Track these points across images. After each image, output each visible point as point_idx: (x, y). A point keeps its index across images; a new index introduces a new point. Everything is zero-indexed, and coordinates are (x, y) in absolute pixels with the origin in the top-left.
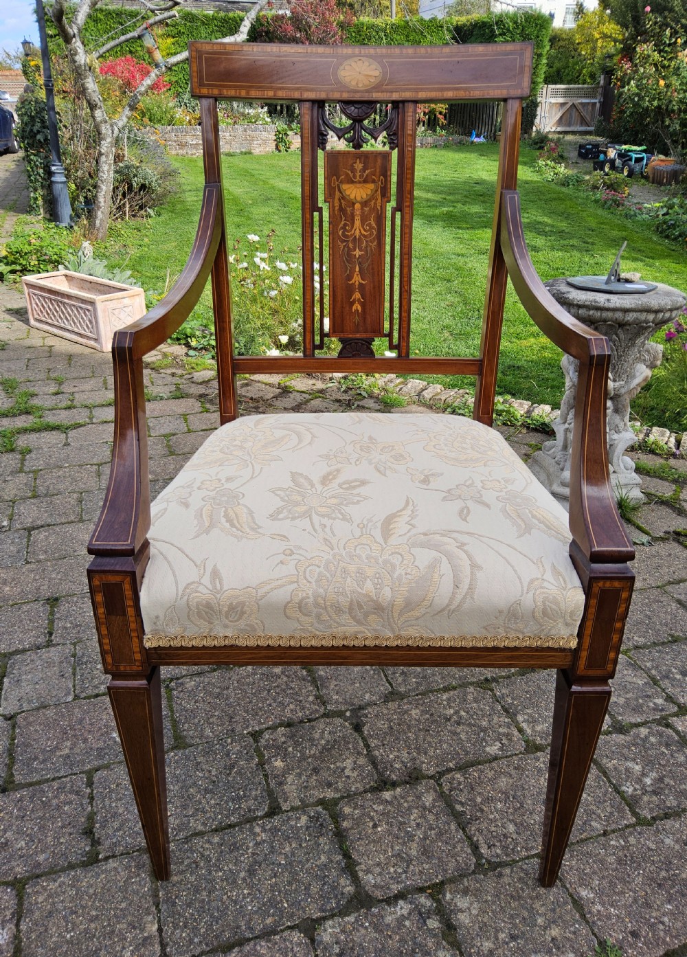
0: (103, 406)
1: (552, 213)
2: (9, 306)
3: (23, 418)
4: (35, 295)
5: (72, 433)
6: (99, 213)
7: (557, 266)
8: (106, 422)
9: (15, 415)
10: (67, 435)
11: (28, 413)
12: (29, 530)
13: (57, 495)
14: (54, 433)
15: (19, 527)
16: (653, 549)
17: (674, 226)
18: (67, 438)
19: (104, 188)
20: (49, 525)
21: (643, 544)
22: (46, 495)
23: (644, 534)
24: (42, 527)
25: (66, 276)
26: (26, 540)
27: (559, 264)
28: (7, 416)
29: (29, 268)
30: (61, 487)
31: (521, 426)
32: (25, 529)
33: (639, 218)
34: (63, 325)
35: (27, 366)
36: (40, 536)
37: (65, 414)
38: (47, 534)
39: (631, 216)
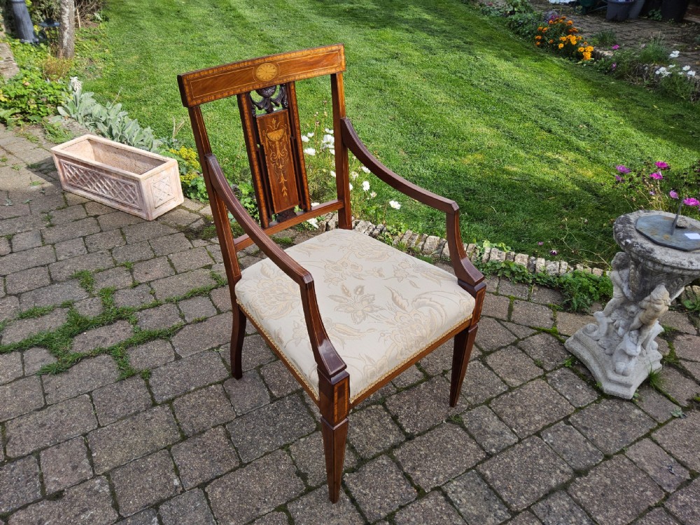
0: (185, 298)
1: (429, 10)
2: (30, 163)
3: (120, 325)
4: (68, 165)
5: (175, 340)
6: (65, 34)
7: (454, 69)
8: (199, 321)
9: (110, 324)
10: (171, 342)
11: (121, 319)
12: (202, 486)
13: (204, 432)
14: (159, 342)
15: (191, 484)
16: (689, 420)
17: (523, 25)
18: (173, 347)
19: (67, 10)
20: (217, 477)
21: (680, 417)
22: (195, 435)
23: (675, 406)
24: (212, 480)
25: (89, 140)
26: (205, 502)
27: (453, 66)
28: (103, 325)
29: (29, 111)
30: (201, 420)
31: (532, 284)
32: (198, 487)
33: (493, 14)
34: (101, 193)
35: (87, 247)
36: (216, 492)
37: (156, 314)
38: (220, 489)
39: (487, 12)
